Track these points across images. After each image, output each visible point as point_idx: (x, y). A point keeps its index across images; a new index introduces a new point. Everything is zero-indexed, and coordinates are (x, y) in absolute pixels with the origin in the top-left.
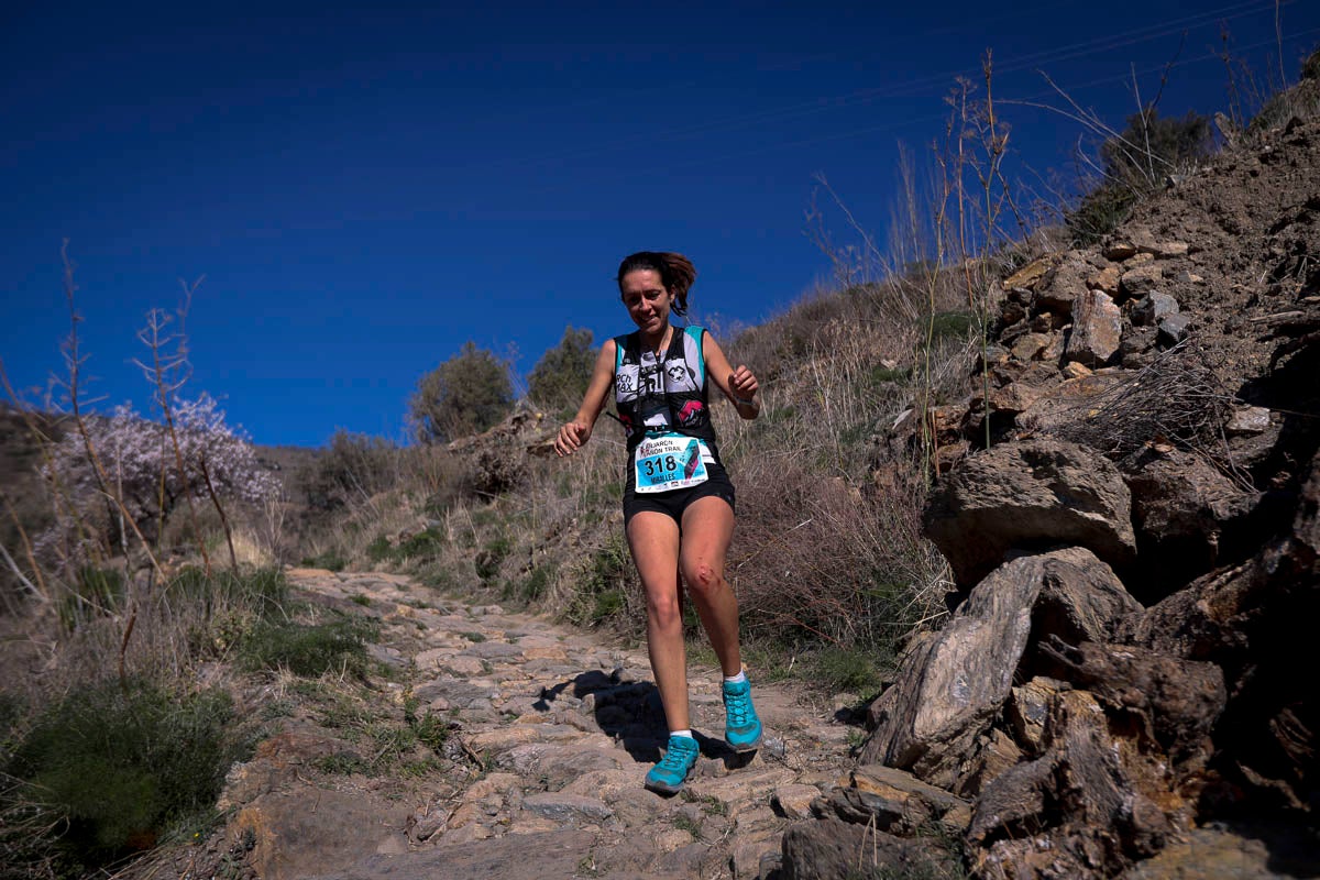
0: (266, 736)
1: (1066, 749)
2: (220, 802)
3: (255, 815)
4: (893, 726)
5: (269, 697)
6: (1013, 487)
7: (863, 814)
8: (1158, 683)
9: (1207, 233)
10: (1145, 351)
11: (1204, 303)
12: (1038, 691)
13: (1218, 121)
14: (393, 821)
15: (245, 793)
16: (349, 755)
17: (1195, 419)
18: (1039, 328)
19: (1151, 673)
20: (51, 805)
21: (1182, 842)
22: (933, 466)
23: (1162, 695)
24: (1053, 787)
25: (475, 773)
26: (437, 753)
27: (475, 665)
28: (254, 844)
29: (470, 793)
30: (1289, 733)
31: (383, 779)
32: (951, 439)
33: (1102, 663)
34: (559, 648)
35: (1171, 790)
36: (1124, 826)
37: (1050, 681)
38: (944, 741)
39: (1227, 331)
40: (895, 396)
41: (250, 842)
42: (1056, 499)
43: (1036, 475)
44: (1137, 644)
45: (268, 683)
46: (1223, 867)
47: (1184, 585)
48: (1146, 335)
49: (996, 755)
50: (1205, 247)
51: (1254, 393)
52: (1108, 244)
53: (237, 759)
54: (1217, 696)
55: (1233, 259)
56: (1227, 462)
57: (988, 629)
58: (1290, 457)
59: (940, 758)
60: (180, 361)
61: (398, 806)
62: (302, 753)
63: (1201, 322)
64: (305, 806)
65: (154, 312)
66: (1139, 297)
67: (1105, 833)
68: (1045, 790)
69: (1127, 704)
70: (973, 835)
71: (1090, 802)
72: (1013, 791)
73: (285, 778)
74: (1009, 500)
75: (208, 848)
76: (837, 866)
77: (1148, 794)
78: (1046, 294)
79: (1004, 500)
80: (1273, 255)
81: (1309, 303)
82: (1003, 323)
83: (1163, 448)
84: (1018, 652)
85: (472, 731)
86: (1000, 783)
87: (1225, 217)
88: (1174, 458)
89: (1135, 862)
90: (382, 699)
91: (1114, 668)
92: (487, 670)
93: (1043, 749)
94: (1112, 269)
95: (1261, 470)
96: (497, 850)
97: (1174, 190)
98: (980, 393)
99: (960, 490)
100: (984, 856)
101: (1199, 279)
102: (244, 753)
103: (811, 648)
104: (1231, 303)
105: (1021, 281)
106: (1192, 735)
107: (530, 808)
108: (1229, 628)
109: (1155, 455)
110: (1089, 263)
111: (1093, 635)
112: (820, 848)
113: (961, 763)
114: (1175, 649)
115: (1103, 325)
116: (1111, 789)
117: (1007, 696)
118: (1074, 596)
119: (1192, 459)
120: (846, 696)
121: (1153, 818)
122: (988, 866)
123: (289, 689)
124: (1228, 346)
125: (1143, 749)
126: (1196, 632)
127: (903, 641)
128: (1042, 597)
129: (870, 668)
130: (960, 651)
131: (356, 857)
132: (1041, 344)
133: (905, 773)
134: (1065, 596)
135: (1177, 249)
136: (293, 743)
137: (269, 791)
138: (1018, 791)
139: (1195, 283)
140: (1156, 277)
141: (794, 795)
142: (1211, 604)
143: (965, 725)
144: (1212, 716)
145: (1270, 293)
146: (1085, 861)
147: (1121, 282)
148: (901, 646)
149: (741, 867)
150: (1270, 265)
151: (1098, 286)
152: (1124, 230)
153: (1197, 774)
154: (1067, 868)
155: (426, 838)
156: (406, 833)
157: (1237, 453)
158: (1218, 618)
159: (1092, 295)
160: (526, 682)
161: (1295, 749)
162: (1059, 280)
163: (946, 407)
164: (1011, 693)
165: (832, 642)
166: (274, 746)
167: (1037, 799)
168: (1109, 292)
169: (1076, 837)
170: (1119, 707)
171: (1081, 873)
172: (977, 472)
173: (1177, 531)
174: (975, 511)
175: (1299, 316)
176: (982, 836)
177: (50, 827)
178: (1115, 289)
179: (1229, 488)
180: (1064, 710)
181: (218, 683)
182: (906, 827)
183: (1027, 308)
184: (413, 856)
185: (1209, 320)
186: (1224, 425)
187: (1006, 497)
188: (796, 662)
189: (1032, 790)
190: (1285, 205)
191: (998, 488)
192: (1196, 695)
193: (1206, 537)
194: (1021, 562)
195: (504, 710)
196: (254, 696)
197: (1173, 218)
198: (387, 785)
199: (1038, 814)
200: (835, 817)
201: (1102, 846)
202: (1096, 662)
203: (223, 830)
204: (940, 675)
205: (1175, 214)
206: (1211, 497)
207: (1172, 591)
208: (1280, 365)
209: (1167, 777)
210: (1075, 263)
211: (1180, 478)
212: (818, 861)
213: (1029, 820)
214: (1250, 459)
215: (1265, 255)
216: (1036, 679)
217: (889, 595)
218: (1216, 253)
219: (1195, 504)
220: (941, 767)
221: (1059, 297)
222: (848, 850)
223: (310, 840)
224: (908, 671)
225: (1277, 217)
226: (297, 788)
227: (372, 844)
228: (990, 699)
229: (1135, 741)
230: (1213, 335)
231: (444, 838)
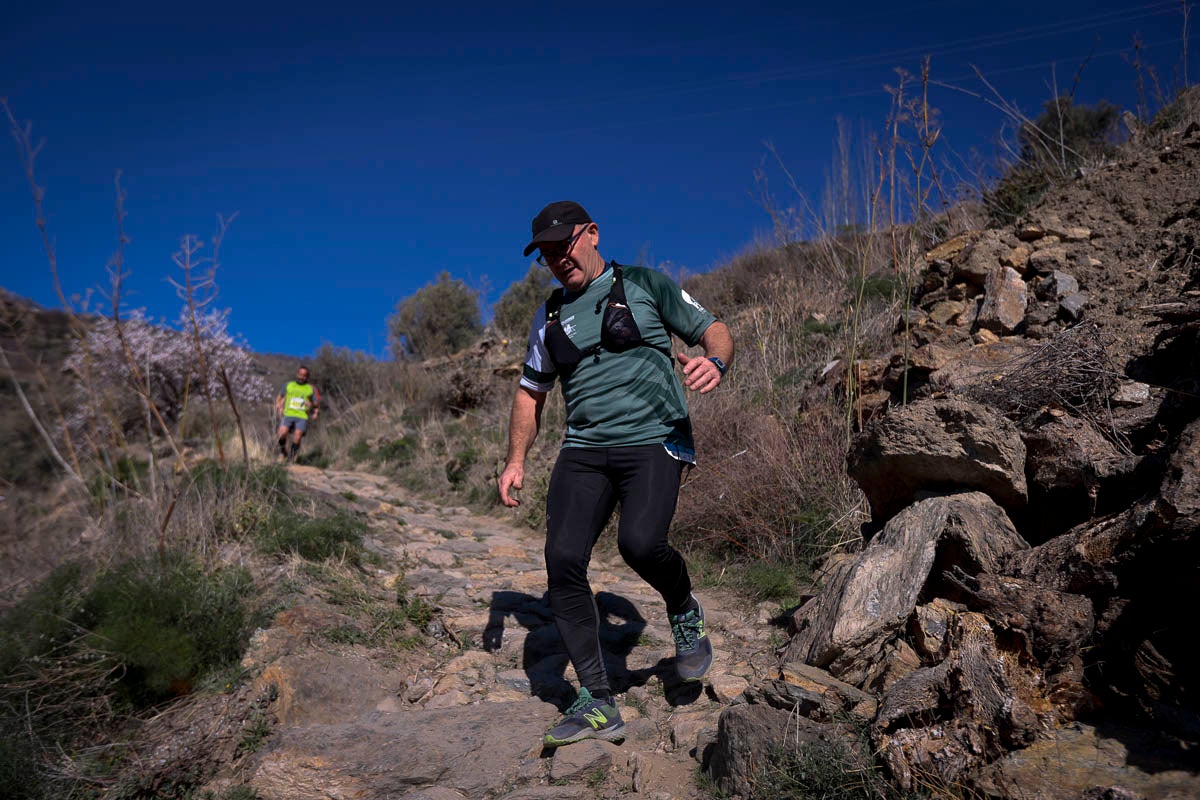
0: (283, 608)
1: (960, 658)
2: (245, 660)
3: (277, 671)
4: (814, 632)
5: (282, 576)
6: (927, 438)
7: (789, 702)
8: (1040, 610)
9: (1108, 221)
10: (1046, 324)
11: (1100, 284)
12: (938, 611)
13: (1126, 119)
14: (389, 685)
15: (266, 654)
16: (351, 628)
17: (1086, 390)
18: (955, 296)
19: (1034, 601)
20: (109, 653)
21: (1050, 739)
22: (855, 413)
23: (1042, 620)
24: (948, 689)
25: (454, 649)
26: (423, 631)
27: (448, 558)
28: (276, 696)
29: (451, 666)
30: (1143, 657)
31: (381, 651)
32: (872, 389)
33: (995, 592)
34: (520, 548)
35: (1043, 696)
36: (1004, 722)
37: (948, 603)
38: (856, 647)
39: (1119, 312)
40: (823, 345)
41: (274, 695)
42: (963, 451)
43: (948, 430)
44: (1023, 577)
45: (281, 564)
46: (1080, 759)
47: (1065, 530)
48: (1047, 310)
49: (899, 660)
50: (1105, 234)
51: (1138, 370)
52: (1021, 226)
53: (258, 626)
54: (1086, 623)
55: (1129, 247)
56: (1110, 428)
57: (899, 557)
58: (1164, 428)
59: (852, 660)
60: (207, 282)
61: (393, 674)
62: (313, 624)
63: (1098, 302)
64: (318, 668)
65: (187, 238)
66: (1045, 275)
67: (988, 728)
68: (941, 691)
69: (1013, 625)
70: (879, 723)
71: (977, 703)
72: (914, 690)
73: (300, 644)
74: (923, 449)
75: (239, 697)
76: (765, 742)
77: (1024, 698)
78: (964, 267)
79: (919, 449)
80: (1164, 246)
81: (1190, 296)
82: (924, 290)
83: (1056, 413)
84: (923, 578)
85: (452, 615)
86: (903, 683)
87: (1125, 207)
88: (1064, 421)
89: (1009, 751)
90: (374, 583)
91: (1005, 596)
92: (458, 563)
93: (941, 658)
94: (1023, 249)
95: (1138, 437)
96: (478, 714)
97: (1083, 182)
98: (901, 350)
99: (881, 438)
100: (887, 741)
101: (1098, 263)
102: (264, 620)
103: (740, 561)
104: (1124, 287)
105: (941, 254)
106: (1063, 653)
107: (504, 682)
108: (1100, 568)
109: (1049, 418)
110: (1002, 241)
111: (986, 567)
112: (752, 727)
113: (868, 666)
114: (1054, 583)
115: (1012, 297)
116: (996, 694)
117: (910, 612)
118: (972, 534)
119: (1081, 424)
120: (768, 604)
121: (1027, 717)
122: (890, 748)
123: (300, 569)
124: (1119, 325)
125: (1022, 662)
126: (1073, 569)
127: (820, 560)
128: (946, 532)
129: (791, 581)
130: (874, 574)
131: (359, 713)
132: (956, 311)
133: (822, 671)
134: (965, 532)
135: (1081, 234)
136: (306, 616)
137: (287, 654)
138: (918, 689)
139: (1094, 266)
140: (1061, 259)
141: (726, 683)
142: (1088, 547)
143: (875, 635)
144: (1081, 639)
145: (1160, 281)
146: (970, 748)
147: (1029, 260)
148: (817, 565)
149: (680, 739)
150: (1162, 255)
151: (1009, 263)
152: (1035, 214)
153: (1066, 685)
154: (955, 753)
155: (416, 700)
156: (399, 695)
157: (1119, 421)
158: (1092, 560)
159: (1004, 271)
160: (492, 576)
161: (1146, 669)
162: (976, 255)
163: (869, 361)
164: (915, 610)
165: (758, 558)
166: (290, 616)
167: (933, 697)
168: (1018, 269)
169: (964, 729)
170: (1006, 628)
171: (966, 757)
172: (897, 423)
173: (1063, 484)
174: (893, 457)
175: (1181, 307)
176: (886, 724)
177: (112, 670)
178: (1024, 267)
179: (1110, 451)
180: (961, 627)
181: (238, 562)
182: (823, 715)
183: (946, 278)
184: (408, 714)
185: (1104, 301)
186: (1110, 396)
187: (921, 446)
188: (726, 572)
189: (930, 690)
190: (1179, 201)
191: (915, 438)
192: (1069, 621)
193: (1087, 491)
194: (930, 502)
195: (477, 599)
196: (270, 574)
197: (1080, 206)
198: (384, 655)
199: (934, 709)
200: (764, 703)
201: (984, 737)
202: (990, 590)
203: (250, 683)
204: (857, 592)
205: (1081, 202)
206: (1094, 457)
207: (1056, 534)
208: (1162, 346)
209: (1041, 686)
210: (990, 241)
211: (1069, 440)
212: (749, 738)
213: (926, 714)
214: (1129, 426)
215: (1157, 245)
216: (936, 600)
217: (810, 521)
218: (1115, 240)
219: (1080, 462)
220: (852, 668)
221: (975, 271)
222: (775, 730)
223: (321, 696)
224: (829, 587)
225: (1171, 211)
226: (311, 653)
227: (372, 702)
228: (897, 614)
229: (1017, 657)
230: (1106, 314)
231: (432, 701)
